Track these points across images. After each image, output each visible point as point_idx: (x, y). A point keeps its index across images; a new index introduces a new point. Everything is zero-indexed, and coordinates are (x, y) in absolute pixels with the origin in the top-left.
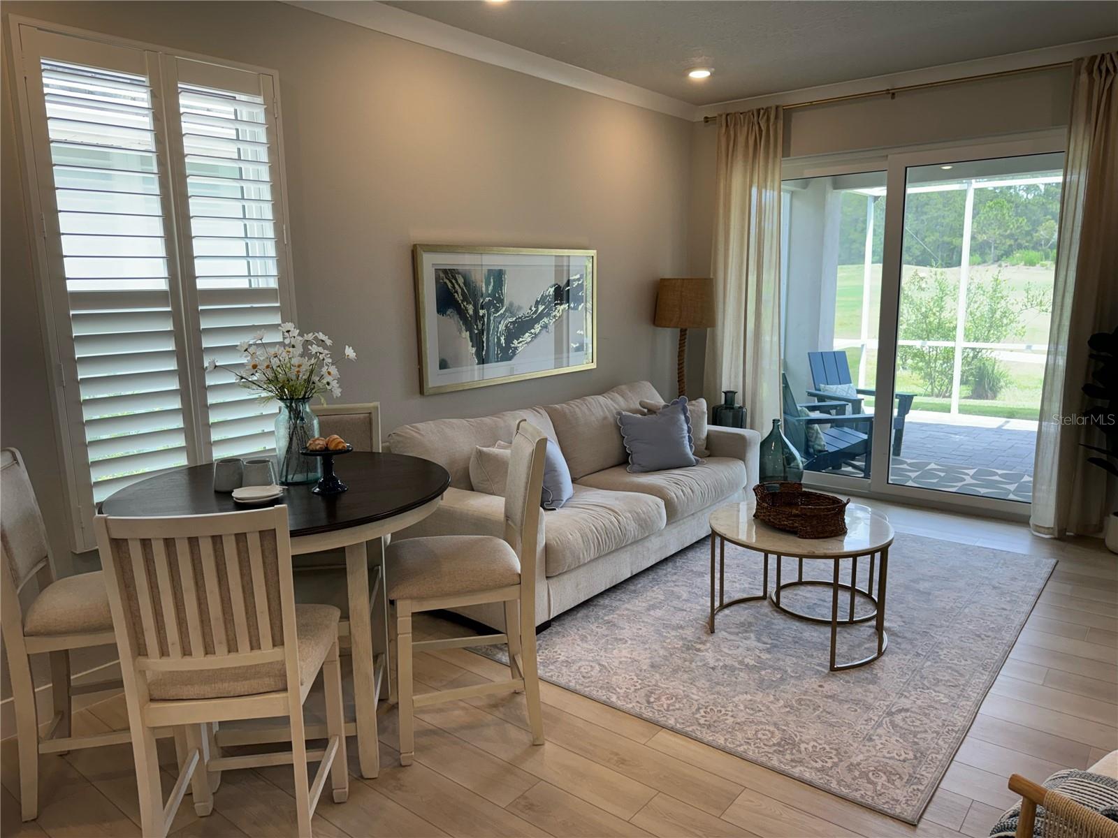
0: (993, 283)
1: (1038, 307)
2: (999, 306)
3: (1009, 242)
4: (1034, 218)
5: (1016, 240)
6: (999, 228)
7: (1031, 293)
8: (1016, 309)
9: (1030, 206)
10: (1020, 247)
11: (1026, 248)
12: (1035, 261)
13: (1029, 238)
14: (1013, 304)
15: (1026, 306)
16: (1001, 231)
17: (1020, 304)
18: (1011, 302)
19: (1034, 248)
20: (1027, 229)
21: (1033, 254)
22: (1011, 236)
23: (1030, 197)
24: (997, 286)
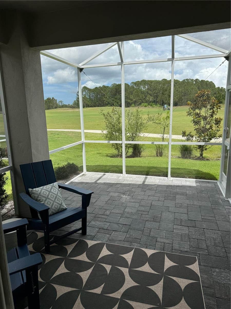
0: (136, 112)
1: (152, 121)
2: (139, 121)
3: (140, 101)
4: (145, 95)
5: (142, 100)
6: (138, 97)
7: (150, 116)
8: (145, 122)
9: (144, 92)
10: (143, 102)
11: (144, 102)
12: (146, 106)
13: (145, 100)
14: (144, 120)
15: (148, 121)
16: (138, 98)
17: (146, 120)
18: (143, 119)
19: (146, 102)
20: (144, 98)
21: (146, 104)
22: (141, 99)
23: (144, 89)
24: (138, 113)
